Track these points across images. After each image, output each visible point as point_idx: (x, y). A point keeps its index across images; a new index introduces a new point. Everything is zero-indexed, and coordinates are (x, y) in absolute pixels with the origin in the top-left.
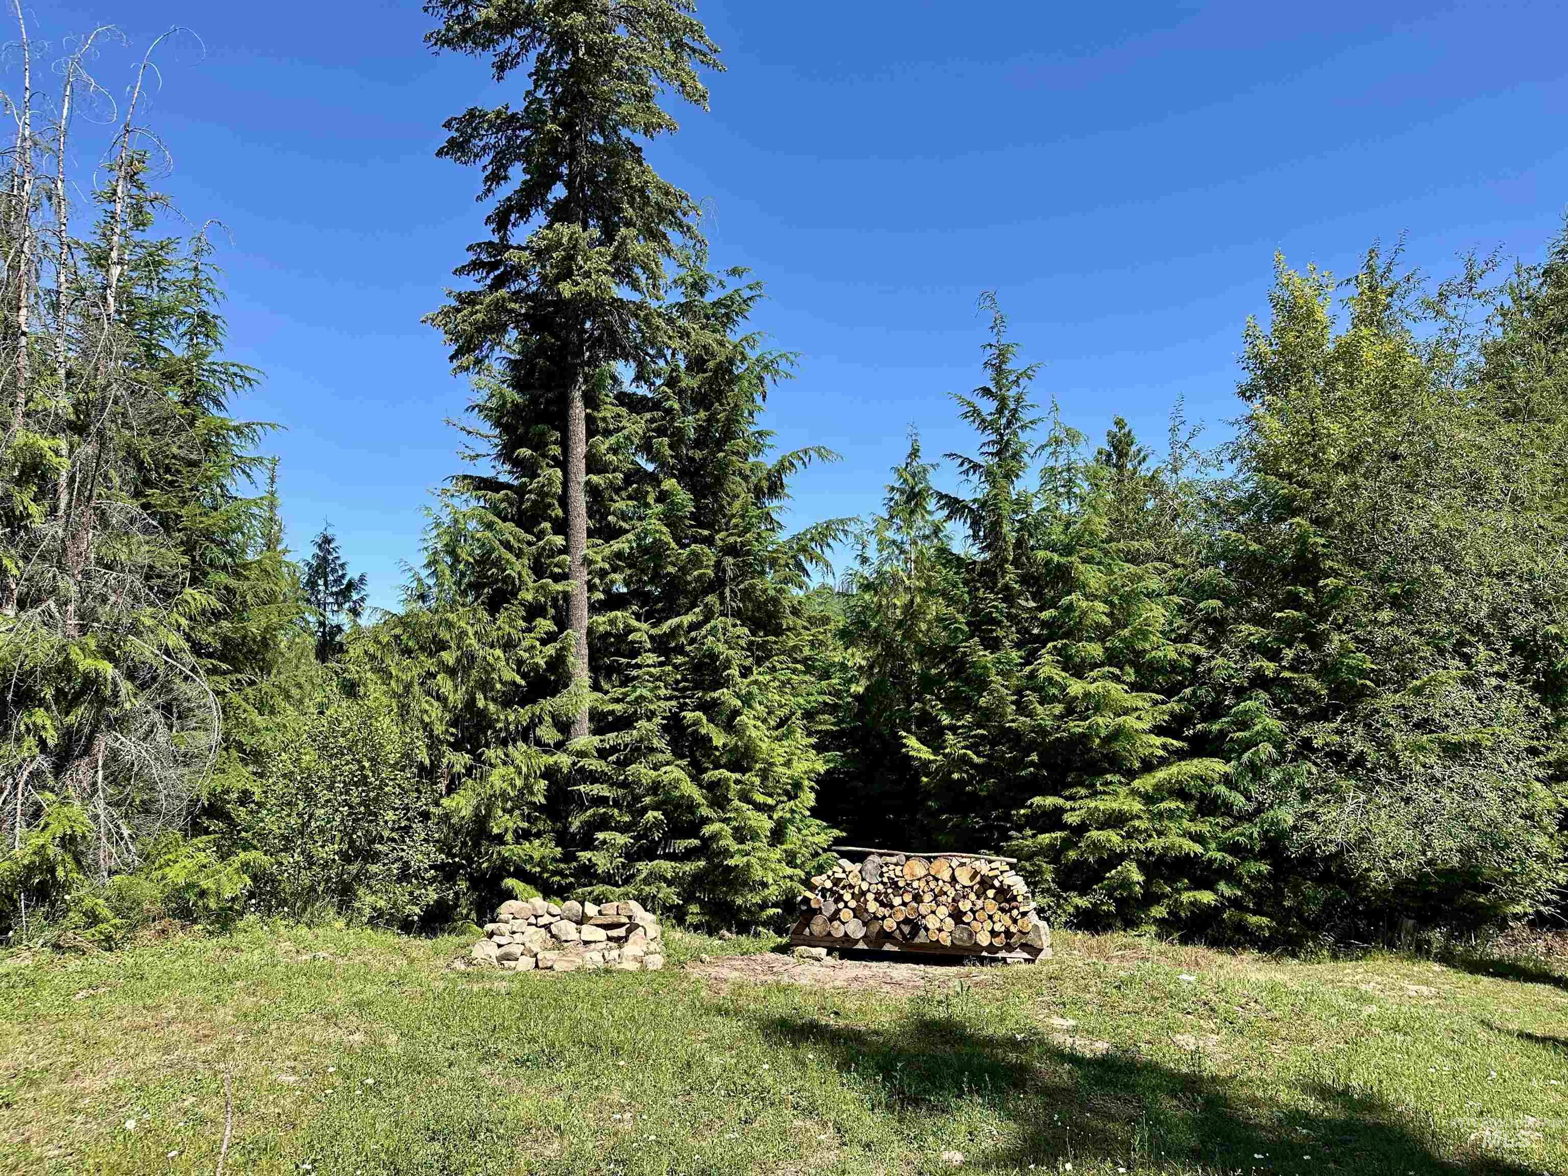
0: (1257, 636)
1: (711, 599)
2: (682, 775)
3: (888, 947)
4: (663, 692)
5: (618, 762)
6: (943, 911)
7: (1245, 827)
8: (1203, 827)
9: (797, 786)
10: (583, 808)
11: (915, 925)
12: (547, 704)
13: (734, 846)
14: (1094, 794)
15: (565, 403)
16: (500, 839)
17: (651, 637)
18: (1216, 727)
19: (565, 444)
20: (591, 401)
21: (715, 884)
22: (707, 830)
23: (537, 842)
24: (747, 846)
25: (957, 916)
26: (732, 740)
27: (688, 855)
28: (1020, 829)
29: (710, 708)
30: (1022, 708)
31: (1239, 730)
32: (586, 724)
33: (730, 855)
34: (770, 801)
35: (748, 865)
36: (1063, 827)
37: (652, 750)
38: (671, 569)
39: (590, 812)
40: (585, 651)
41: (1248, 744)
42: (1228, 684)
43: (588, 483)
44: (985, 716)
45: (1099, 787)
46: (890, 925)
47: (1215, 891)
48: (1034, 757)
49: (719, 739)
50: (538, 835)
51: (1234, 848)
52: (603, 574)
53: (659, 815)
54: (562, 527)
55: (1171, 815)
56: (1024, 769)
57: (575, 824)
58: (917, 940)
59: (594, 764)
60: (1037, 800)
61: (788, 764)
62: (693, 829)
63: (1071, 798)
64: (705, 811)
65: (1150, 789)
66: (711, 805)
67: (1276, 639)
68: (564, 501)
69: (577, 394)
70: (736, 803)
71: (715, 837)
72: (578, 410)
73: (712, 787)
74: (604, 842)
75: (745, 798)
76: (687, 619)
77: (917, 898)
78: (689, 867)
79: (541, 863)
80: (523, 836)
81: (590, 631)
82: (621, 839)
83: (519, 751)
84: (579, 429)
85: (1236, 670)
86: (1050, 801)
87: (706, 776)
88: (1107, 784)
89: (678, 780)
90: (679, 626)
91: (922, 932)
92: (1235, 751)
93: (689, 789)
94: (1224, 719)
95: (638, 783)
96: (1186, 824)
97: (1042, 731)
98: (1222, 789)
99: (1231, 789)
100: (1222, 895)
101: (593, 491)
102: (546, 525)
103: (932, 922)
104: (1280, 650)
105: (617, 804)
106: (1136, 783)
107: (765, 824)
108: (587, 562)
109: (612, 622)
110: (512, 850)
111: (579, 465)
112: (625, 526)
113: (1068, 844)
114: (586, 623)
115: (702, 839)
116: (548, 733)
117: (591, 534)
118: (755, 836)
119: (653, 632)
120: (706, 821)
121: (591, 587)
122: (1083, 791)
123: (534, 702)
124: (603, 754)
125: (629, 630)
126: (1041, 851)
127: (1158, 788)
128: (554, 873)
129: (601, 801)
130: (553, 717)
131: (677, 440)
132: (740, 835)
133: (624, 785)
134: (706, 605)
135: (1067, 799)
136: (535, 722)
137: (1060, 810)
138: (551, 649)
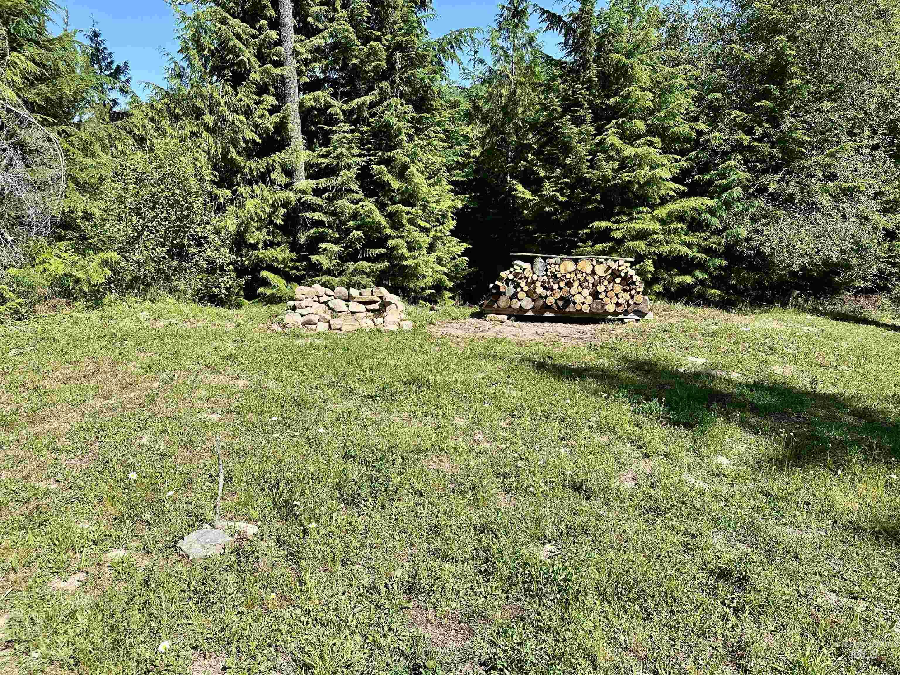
0: (741, 118)
1: (384, 84)
2: (373, 207)
3: (547, 314)
4: (355, 151)
5: (328, 199)
6: (586, 292)
7: (715, 238)
8: (693, 238)
9: (444, 216)
10: (306, 228)
11: (567, 301)
12: (277, 157)
13: (406, 253)
14: (631, 219)
16: (254, 247)
17: (343, 111)
18: (707, 177)
21: (394, 275)
22: (391, 243)
23: (279, 249)
24: (416, 253)
25: (595, 295)
26: (404, 185)
27: (378, 258)
28: (584, 242)
29: (388, 162)
30: (594, 164)
31: (721, 179)
32: (303, 173)
33: (402, 257)
34: (428, 226)
35: (417, 265)
36: (611, 240)
37: (351, 191)
38: (355, 61)
39: (313, 230)
40: (299, 120)
41: (725, 189)
42: (718, 149)
44: (568, 170)
45: (635, 215)
46: (550, 301)
47: (693, 276)
48: (598, 197)
49: (396, 184)
50: (279, 244)
51: (708, 251)
52: (307, 63)
53: (360, 233)
54: (275, 24)
55: (676, 231)
56: (590, 204)
57: (302, 238)
58: (568, 310)
59: (311, 199)
60: (596, 224)
61: (438, 201)
62: (381, 242)
63: (617, 222)
64: (388, 231)
65: (665, 215)
66: (391, 227)
67: (751, 120)
70: (408, 226)
71: (395, 247)
73: (390, 216)
74: (325, 249)
75: (412, 222)
76: (369, 98)
77: (569, 284)
78: (379, 266)
79: (284, 262)
80: (268, 245)
81: (301, 105)
82: (336, 248)
83: (260, 189)
85: (724, 140)
86: (604, 224)
87: (388, 209)
88: (639, 213)
89: (371, 212)
90: (363, 104)
91: (572, 305)
92: (716, 192)
93: (378, 217)
94: (712, 172)
95: (342, 212)
96: (683, 237)
97: (605, 179)
98: (708, 216)
99: (711, 215)
100: (697, 279)
102: (264, 22)
103: (578, 299)
104: (753, 128)
105: (330, 226)
106: (656, 212)
107: (425, 240)
108: (296, 53)
109: (316, 99)
110: (262, 253)
112: (320, 26)
113: (613, 250)
114: (297, 100)
115: (387, 248)
116: (279, 177)
117: (296, 30)
118: (420, 248)
119: (345, 107)
120: (388, 237)
121: (300, 73)
122: (625, 218)
123: (267, 155)
124: (317, 192)
125: (328, 106)
127: (669, 215)
128: (292, 268)
129: (320, 223)
130: (282, 166)
132: (411, 246)
133: (334, 213)
134: (381, 89)
135: (614, 222)
136: (270, 170)
137: (610, 230)
138: (275, 118)
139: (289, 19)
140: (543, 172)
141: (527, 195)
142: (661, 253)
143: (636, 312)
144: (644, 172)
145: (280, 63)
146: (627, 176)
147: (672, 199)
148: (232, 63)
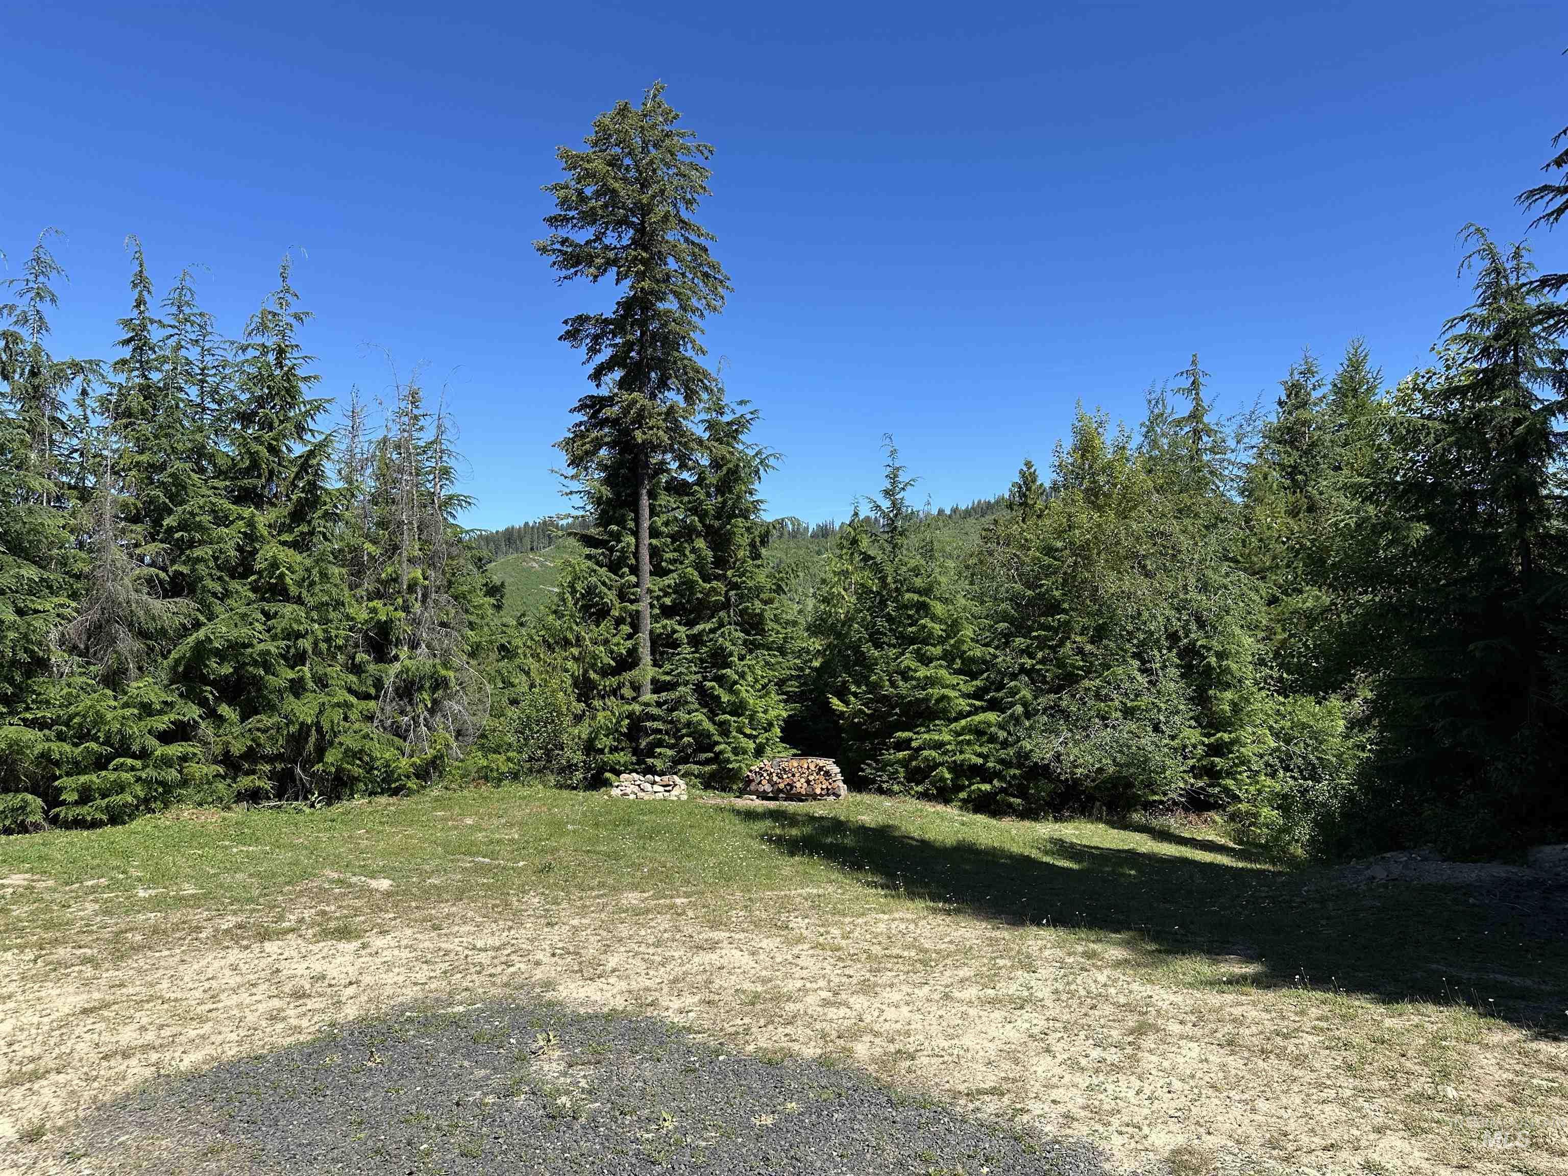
0: (1025, 644)
1: (722, 614)
2: (705, 717)
4: (694, 669)
5: (668, 709)
6: (803, 780)
7: (1008, 750)
8: (985, 749)
9: (770, 725)
10: (648, 735)
11: (791, 786)
12: (627, 675)
13: (733, 758)
14: (928, 731)
15: (637, 497)
16: (601, 751)
17: (686, 635)
19: (637, 520)
20: (652, 495)
21: (720, 777)
22: (717, 749)
23: (622, 754)
24: (740, 758)
25: (808, 782)
26: (733, 698)
27: (707, 762)
28: (889, 750)
29: (719, 679)
31: (1007, 698)
32: (649, 687)
33: (728, 761)
34: (754, 733)
35: (740, 768)
36: (909, 748)
37: (687, 702)
38: (700, 596)
39: (652, 737)
40: (649, 644)
41: (1012, 705)
42: (1006, 671)
43: (650, 544)
44: (873, 687)
45: (932, 727)
46: (782, 786)
47: (991, 784)
48: (897, 710)
49: (725, 698)
50: (622, 749)
52: (658, 598)
53: (691, 739)
54: (635, 570)
55: (969, 743)
56: (892, 717)
57: (643, 744)
58: (792, 792)
59: (655, 711)
60: (899, 734)
61: (765, 712)
62: (710, 747)
63: (917, 733)
64: (717, 738)
65: (958, 728)
66: (720, 735)
68: (636, 554)
69: (644, 491)
70: (734, 733)
71: (721, 752)
72: (645, 501)
73: (721, 724)
74: (661, 754)
75: (740, 731)
76: (708, 626)
77: (793, 775)
78: (707, 769)
80: (613, 750)
81: (652, 633)
82: (670, 753)
83: (611, 701)
84: (646, 512)
85: (1012, 664)
86: (906, 735)
87: (717, 719)
88: (936, 725)
89: (702, 721)
90: (704, 630)
91: (794, 789)
93: (707, 725)
94: (1002, 691)
95: (679, 721)
98: (996, 729)
99: (1001, 729)
100: (995, 786)
101: (653, 548)
102: (626, 570)
103: (798, 785)
105: (667, 733)
106: (953, 726)
107: (751, 746)
108: (650, 591)
109: (664, 627)
110: (608, 757)
111: (645, 533)
112: (672, 567)
113: (912, 758)
114: (649, 628)
115: (715, 753)
116: (627, 692)
117: (651, 574)
118: (745, 752)
119: (688, 633)
120: (718, 743)
121: (652, 606)
122: (923, 730)
123: (620, 674)
124: (659, 704)
125: (674, 631)
126: (898, 762)
127: (963, 728)
129: (659, 731)
130: (631, 683)
131: (702, 516)
132: (735, 751)
133: (672, 722)
134: (719, 618)
135: (915, 733)
136: (620, 686)
137: (911, 740)
138: (629, 644)
139: (646, 567)
140: (853, 688)
141: (842, 707)
142: (955, 761)
143: (834, 794)
144: (936, 692)
145: (636, 601)
146: (921, 694)
147: (969, 714)
148: (597, 604)
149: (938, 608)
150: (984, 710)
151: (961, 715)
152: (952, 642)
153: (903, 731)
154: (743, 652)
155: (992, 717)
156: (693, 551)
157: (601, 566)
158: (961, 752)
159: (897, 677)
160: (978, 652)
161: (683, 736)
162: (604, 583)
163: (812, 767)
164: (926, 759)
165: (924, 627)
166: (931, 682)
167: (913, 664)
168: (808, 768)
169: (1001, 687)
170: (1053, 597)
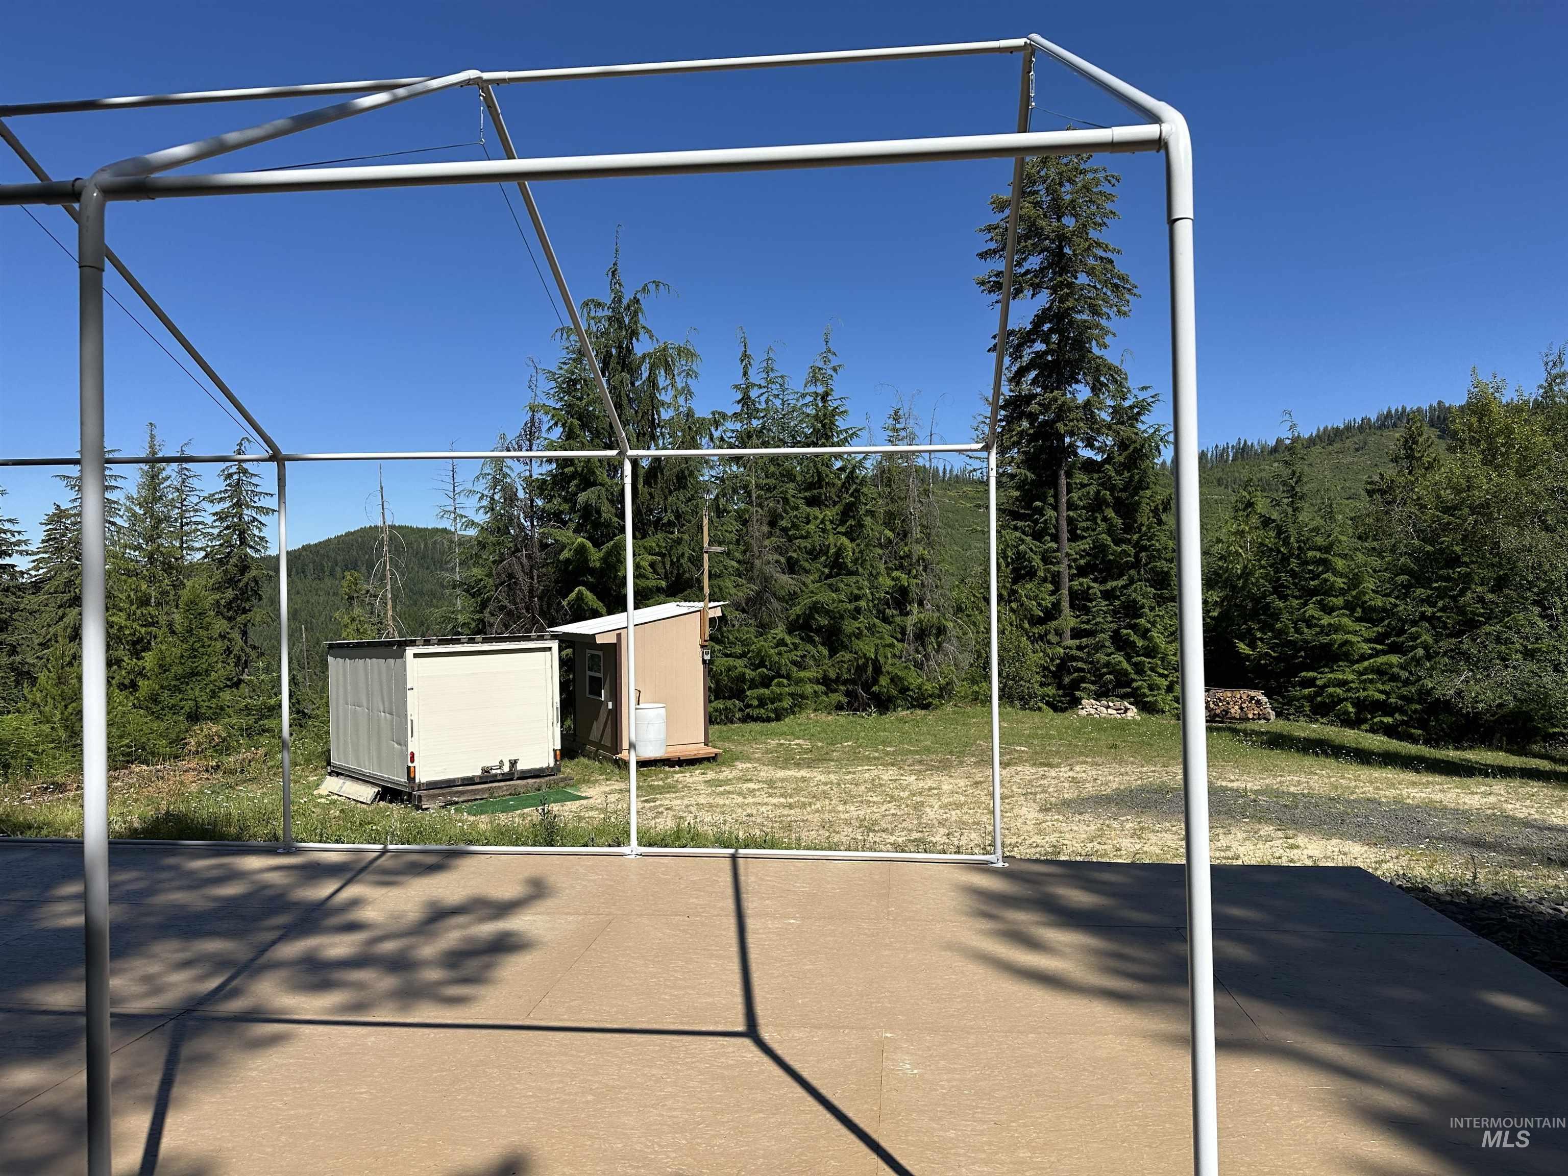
0: (1425, 594)
1: (1133, 572)
2: (1122, 659)
3: (1217, 719)
4: (1110, 619)
5: (1088, 653)
6: (1237, 707)
8: (1387, 687)
10: (1070, 673)
11: (1227, 712)
12: (1053, 624)
13: (1148, 692)
14: (1332, 671)
15: (1056, 477)
17: (1100, 591)
18: (1401, 639)
19: (1056, 496)
20: (1069, 475)
22: (1135, 685)
24: (1155, 693)
25: (1241, 708)
26: (1146, 643)
28: (1294, 687)
29: (1134, 627)
30: (1298, 631)
31: (1410, 641)
32: (1070, 635)
33: (1145, 695)
34: (1166, 672)
35: (1156, 701)
36: (1314, 686)
37: (1106, 647)
38: (1111, 557)
39: (1076, 675)
40: (1068, 599)
41: (1413, 649)
42: (1407, 619)
43: (1068, 516)
44: (1279, 634)
45: (1335, 668)
47: (1393, 718)
48: (1303, 654)
49: (1140, 643)
50: (1049, 685)
51: (1403, 698)
52: (1075, 560)
53: (1112, 677)
54: (1056, 538)
55: (1371, 681)
56: (1297, 659)
57: (1067, 680)
59: (1077, 653)
60: (1303, 674)
62: (1128, 684)
63: (1322, 673)
64: (1133, 676)
65: (1361, 669)
66: (1136, 673)
67: (1434, 596)
68: (1056, 527)
69: (1062, 472)
70: (1149, 672)
71: (1139, 688)
72: (1063, 481)
73: (1135, 665)
74: (1085, 688)
75: (1153, 670)
76: (1120, 583)
77: (1228, 703)
79: (1054, 696)
80: (1043, 684)
81: (1070, 588)
82: (1092, 687)
84: (1064, 490)
86: (1311, 674)
87: (1134, 660)
88: (1340, 666)
89: (1120, 662)
90: (1116, 586)
92: (1406, 651)
93: (1125, 665)
95: (1098, 662)
96: (1379, 686)
97: (1306, 642)
98: (1398, 670)
99: (1403, 670)
100: (1397, 720)
101: (1070, 520)
102: (1048, 538)
103: (1233, 711)
105: (1089, 672)
106: (1356, 667)
107: (1164, 683)
108: (1068, 555)
109: (1081, 584)
111: (1063, 506)
112: (1085, 534)
113: (1317, 694)
114: (1068, 585)
115: (1133, 688)
116: (1053, 638)
117: (1069, 540)
118: (1159, 689)
119: (1102, 588)
120: (1134, 680)
121: (1070, 567)
122: (1327, 670)
123: (1046, 623)
124: (1080, 648)
125: (1089, 588)
126: (1304, 697)
127: (1366, 669)
128: (1059, 702)
129: (1081, 670)
130: (1055, 630)
131: (1112, 489)
132: (1151, 688)
133: (1092, 663)
134: (1130, 576)
135: (1319, 673)
136: (1047, 633)
137: (1315, 679)
138: (1053, 599)
139: (1065, 535)
140: (1259, 635)
141: (1248, 651)
142: (1358, 698)
144: (1339, 637)
145: (1058, 563)
146: (1325, 639)
147: (1371, 656)
148: (1026, 567)
149: (1340, 564)
150: (1384, 653)
151: (1363, 658)
152: (1354, 593)
153: (1308, 671)
154: (1153, 605)
155: (1394, 659)
156: (1105, 519)
157: (1027, 536)
158: (1364, 690)
159: (1302, 625)
160: (1379, 602)
161: (1105, 674)
162: (1031, 550)
163: (1245, 697)
164: (1331, 695)
165: (1326, 580)
166: (1336, 629)
167: (1317, 614)
168: (1241, 698)
169: (1401, 632)
170: (1454, 552)
